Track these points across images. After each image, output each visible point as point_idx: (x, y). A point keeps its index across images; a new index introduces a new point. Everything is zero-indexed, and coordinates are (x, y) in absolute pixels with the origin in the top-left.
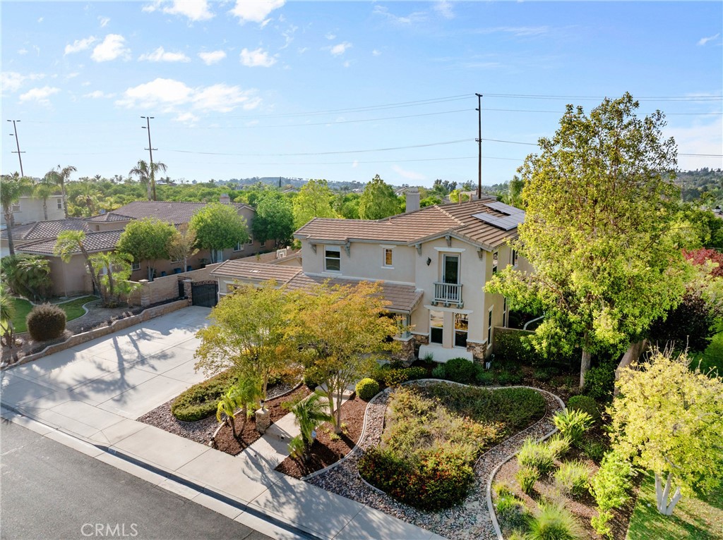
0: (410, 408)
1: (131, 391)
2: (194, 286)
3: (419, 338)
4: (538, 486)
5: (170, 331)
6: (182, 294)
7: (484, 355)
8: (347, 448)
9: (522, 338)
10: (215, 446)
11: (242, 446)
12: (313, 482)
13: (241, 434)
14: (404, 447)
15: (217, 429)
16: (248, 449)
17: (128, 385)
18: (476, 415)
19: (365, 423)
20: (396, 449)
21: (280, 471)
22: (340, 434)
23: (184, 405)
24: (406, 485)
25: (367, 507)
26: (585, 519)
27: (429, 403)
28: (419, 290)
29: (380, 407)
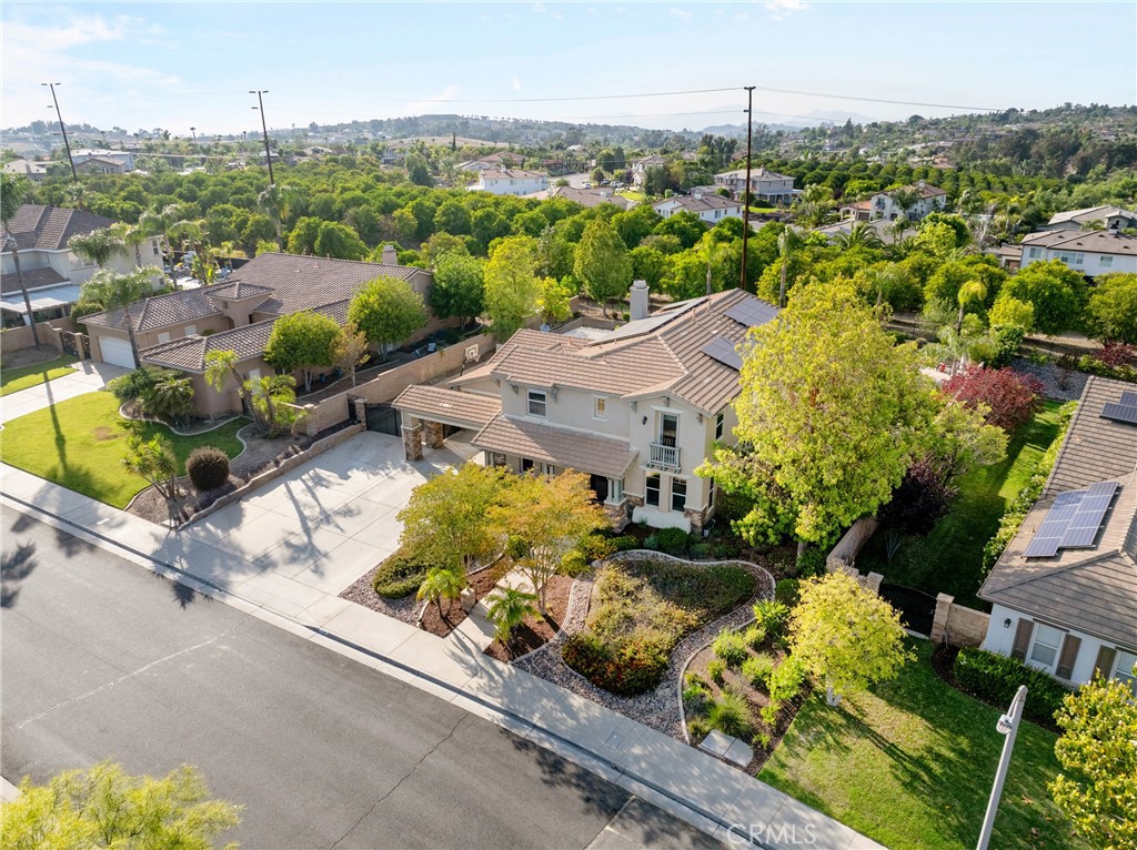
0: (617, 588)
1: (324, 560)
2: (369, 409)
3: (633, 499)
4: (726, 674)
5: (349, 473)
6: (352, 417)
7: (702, 522)
8: (552, 631)
9: (732, 522)
10: (423, 627)
11: (449, 628)
12: (519, 666)
13: (448, 615)
14: (606, 633)
15: (422, 609)
16: (455, 630)
17: (319, 552)
18: (680, 599)
19: (570, 603)
20: (599, 635)
21: (487, 654)
22: (545, 616)
23: (386, 581)
24: (604, 673)
25: (569, 691)
26: (756, 706)
27: (637, 581)
28: (633, 449)
29: (586, 584)
